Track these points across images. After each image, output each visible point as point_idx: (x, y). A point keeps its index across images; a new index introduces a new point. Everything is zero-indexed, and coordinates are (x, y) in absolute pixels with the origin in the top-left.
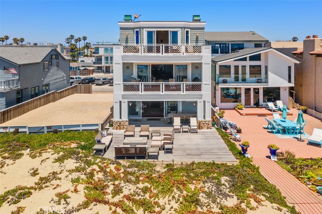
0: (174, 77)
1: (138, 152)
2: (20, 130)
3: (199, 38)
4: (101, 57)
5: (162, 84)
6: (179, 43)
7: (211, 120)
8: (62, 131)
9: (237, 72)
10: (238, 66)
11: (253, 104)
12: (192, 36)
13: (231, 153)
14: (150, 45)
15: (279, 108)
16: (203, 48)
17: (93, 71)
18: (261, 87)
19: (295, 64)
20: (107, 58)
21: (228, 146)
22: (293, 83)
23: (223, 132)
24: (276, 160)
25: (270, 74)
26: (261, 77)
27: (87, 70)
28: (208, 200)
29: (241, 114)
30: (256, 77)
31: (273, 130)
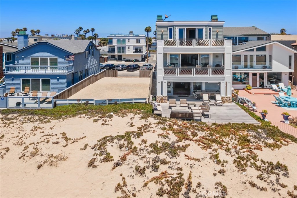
0: (199, 64)
1: (187, 116)
2: (90, 102)
3: (219, 34)
4: (114, 46)
5: (194, 69)
6: (204, 38)
7: (231, 96)
8: (119, 103)
9: (246, 61)
10: (247, 55)
11: (259, 86)
12: (213, 32)
13: (253, 118)
14: (181, 39)
15: (282, 89)
16: (226, 42)
17: (107, 59)
18: (266, 72)
19: (295, 54)
20: (119, 48)
21: (249, 114)
22: (293, 69)
23: (242, 105)
24: (288, 123)
25: (274, 62)
26: (265, 64)
27: (102, 58)
28: (255, 140)
29: (251, 93)
30: (262, 64)
31: (281, 105)
